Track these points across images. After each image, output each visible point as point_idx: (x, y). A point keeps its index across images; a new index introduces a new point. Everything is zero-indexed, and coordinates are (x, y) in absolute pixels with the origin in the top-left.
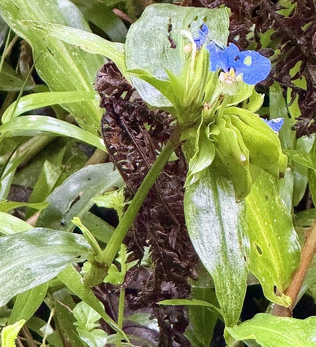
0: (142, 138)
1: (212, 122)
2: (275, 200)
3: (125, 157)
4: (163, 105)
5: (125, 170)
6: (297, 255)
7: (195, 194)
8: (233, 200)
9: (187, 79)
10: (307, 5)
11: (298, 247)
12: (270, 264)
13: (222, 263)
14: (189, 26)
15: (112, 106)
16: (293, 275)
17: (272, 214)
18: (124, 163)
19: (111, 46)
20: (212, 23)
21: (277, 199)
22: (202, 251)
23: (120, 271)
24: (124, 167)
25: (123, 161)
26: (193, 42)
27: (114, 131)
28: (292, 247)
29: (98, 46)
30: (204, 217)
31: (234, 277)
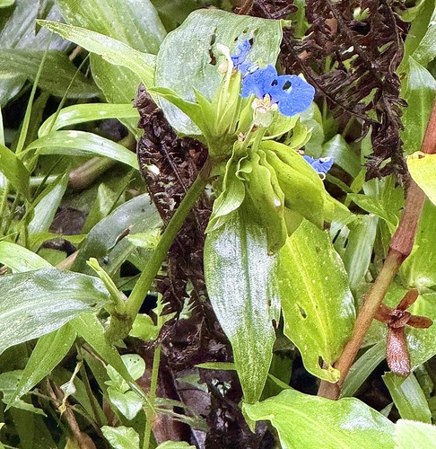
0: (187, 167)
1: (245, 157)
2: (328, 253)
3: (163, 189)
4: (192, 133)
5: (163, 205)
6: (351, 322)
7: (218, 241)
8: (264, 251)
9: (219, 104)
10: (385, 23)
11: (352, 311)
12: (315, 331)
13: (244, 327)
14: (236, 39)
15: (151, 126)
16: (345, 344)
17: (323, 270)
18: (161, 197)
19: (140, 57)
20: (263, 38)
21: (330, 253)
22: (220, 311)
23: (156, 324)
24: (162, 201)
25: (159, 194)
26: (230, 59)
27: (153, 157)
28: (345, 310)
29: (124, 56)
30: (227, 270)
31: (258, 344)
